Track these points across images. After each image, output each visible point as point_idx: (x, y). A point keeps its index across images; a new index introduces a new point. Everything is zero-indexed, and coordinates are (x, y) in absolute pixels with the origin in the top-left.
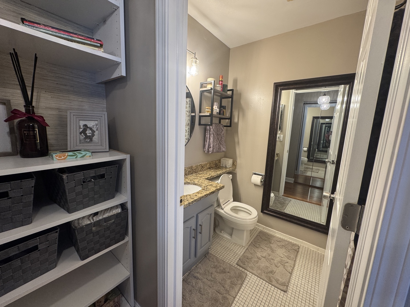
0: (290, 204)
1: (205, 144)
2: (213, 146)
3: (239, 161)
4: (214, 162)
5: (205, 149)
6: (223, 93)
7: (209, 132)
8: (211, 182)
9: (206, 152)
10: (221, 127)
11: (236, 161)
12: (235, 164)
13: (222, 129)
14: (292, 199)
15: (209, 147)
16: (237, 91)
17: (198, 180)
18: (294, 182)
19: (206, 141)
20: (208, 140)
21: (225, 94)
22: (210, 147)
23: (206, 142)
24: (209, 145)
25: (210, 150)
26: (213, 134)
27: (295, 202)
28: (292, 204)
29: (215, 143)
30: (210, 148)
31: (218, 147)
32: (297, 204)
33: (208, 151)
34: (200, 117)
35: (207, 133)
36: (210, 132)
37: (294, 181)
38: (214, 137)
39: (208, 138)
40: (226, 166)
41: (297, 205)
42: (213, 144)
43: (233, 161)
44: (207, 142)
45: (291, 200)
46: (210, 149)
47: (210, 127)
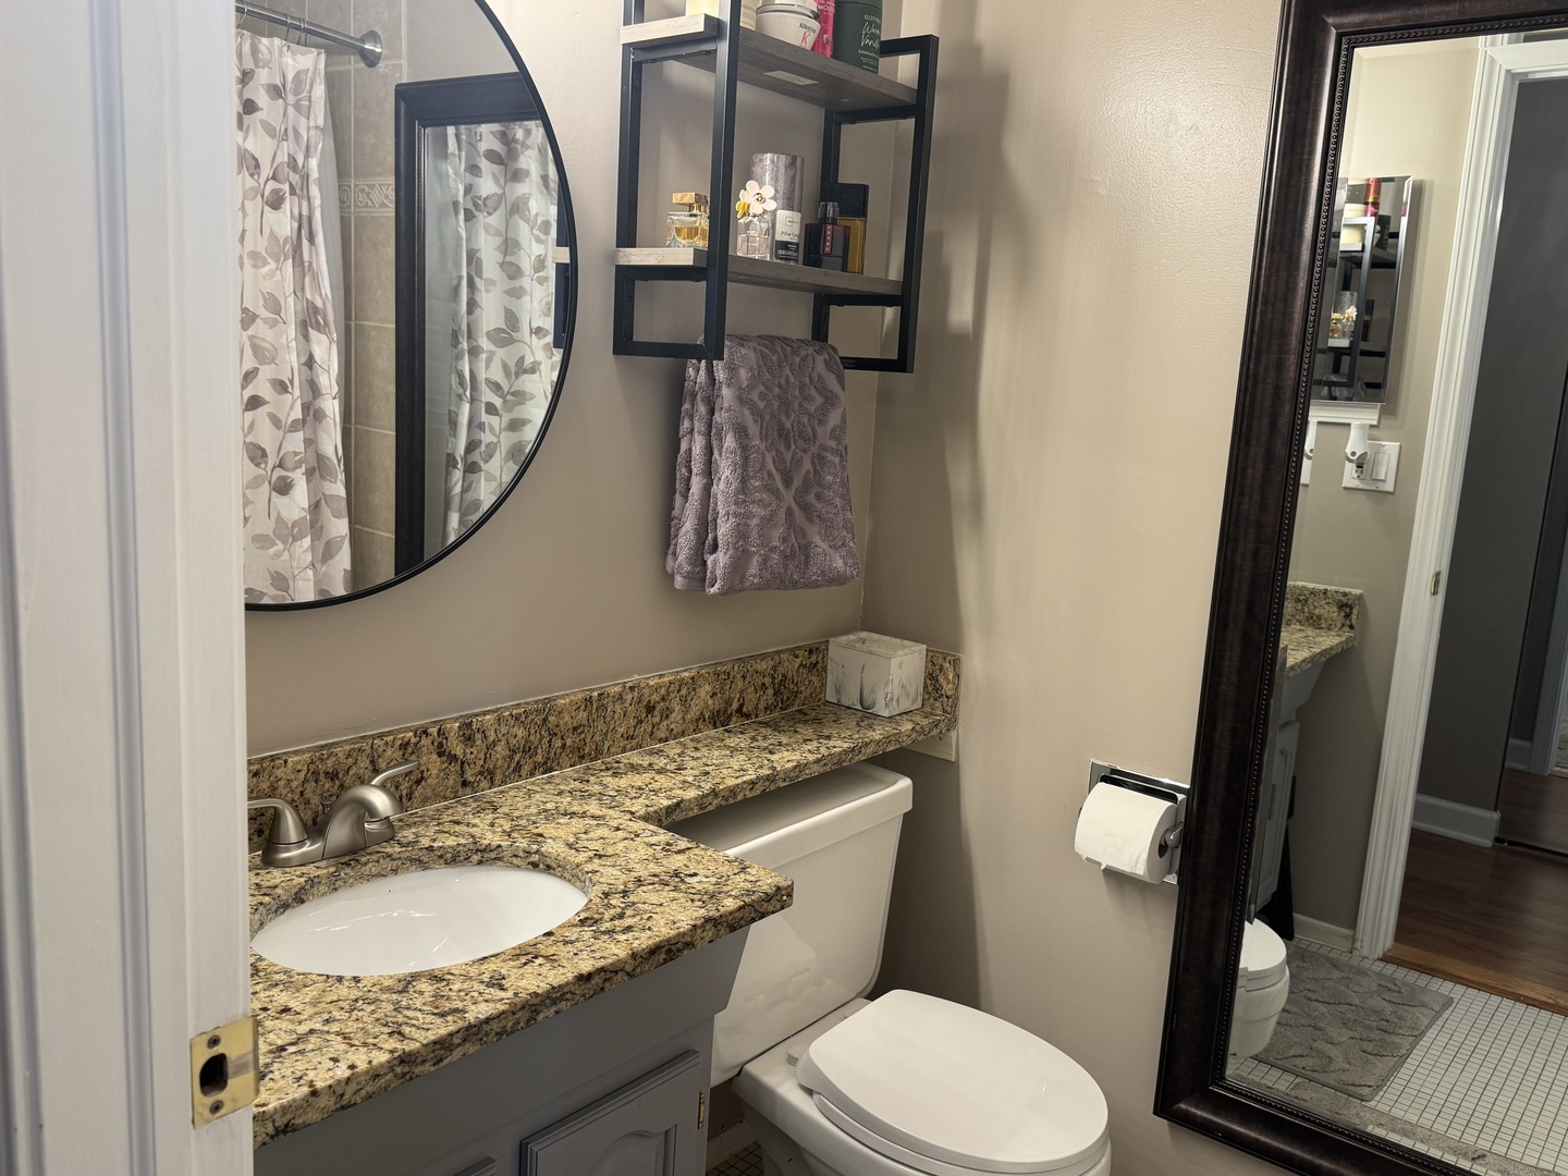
0: (1443, 1038)
1: (676, 512)
2: (741, 533)
3: (976, 662)
4: (762, 666)
5: (674, 554)
6: (839, 69)
7: (702, 409)
8: (683, 843)
9: (679, 581)
10: (820, 367)
11: (956, 663)
12: (948, 688)
13: (823, 390)
14: (1460, 989)
15: (705, 542)
16: (971, 50)
17: (577, 825)
18: (1498, 840)
19: (679, 486)
20: (697, 484)
21: (859, 76)
22: (715, 539)
23: (678, 499)
24: (705, 524)
25: (715, 562)
26: (741, 432)
27: (1482, 1023)
28: (1459, 1037)
29: (755, 509)
30: (715, 548)
31: (784, 540)
32: (1505, 1034)
33: (699, 574)
34: (628, 280)
35: (686, 424)
36: (712, 412)
37: (1493, 833)
38: (746, 459)
39: (697, 467)
40: (868, 702)
41: (1501, 1043)
42: (736, 515)
43: (931, 660)
44: (685, 497)
45: (1451, 1000)
46: (710, 559)
47: (710, 371)
